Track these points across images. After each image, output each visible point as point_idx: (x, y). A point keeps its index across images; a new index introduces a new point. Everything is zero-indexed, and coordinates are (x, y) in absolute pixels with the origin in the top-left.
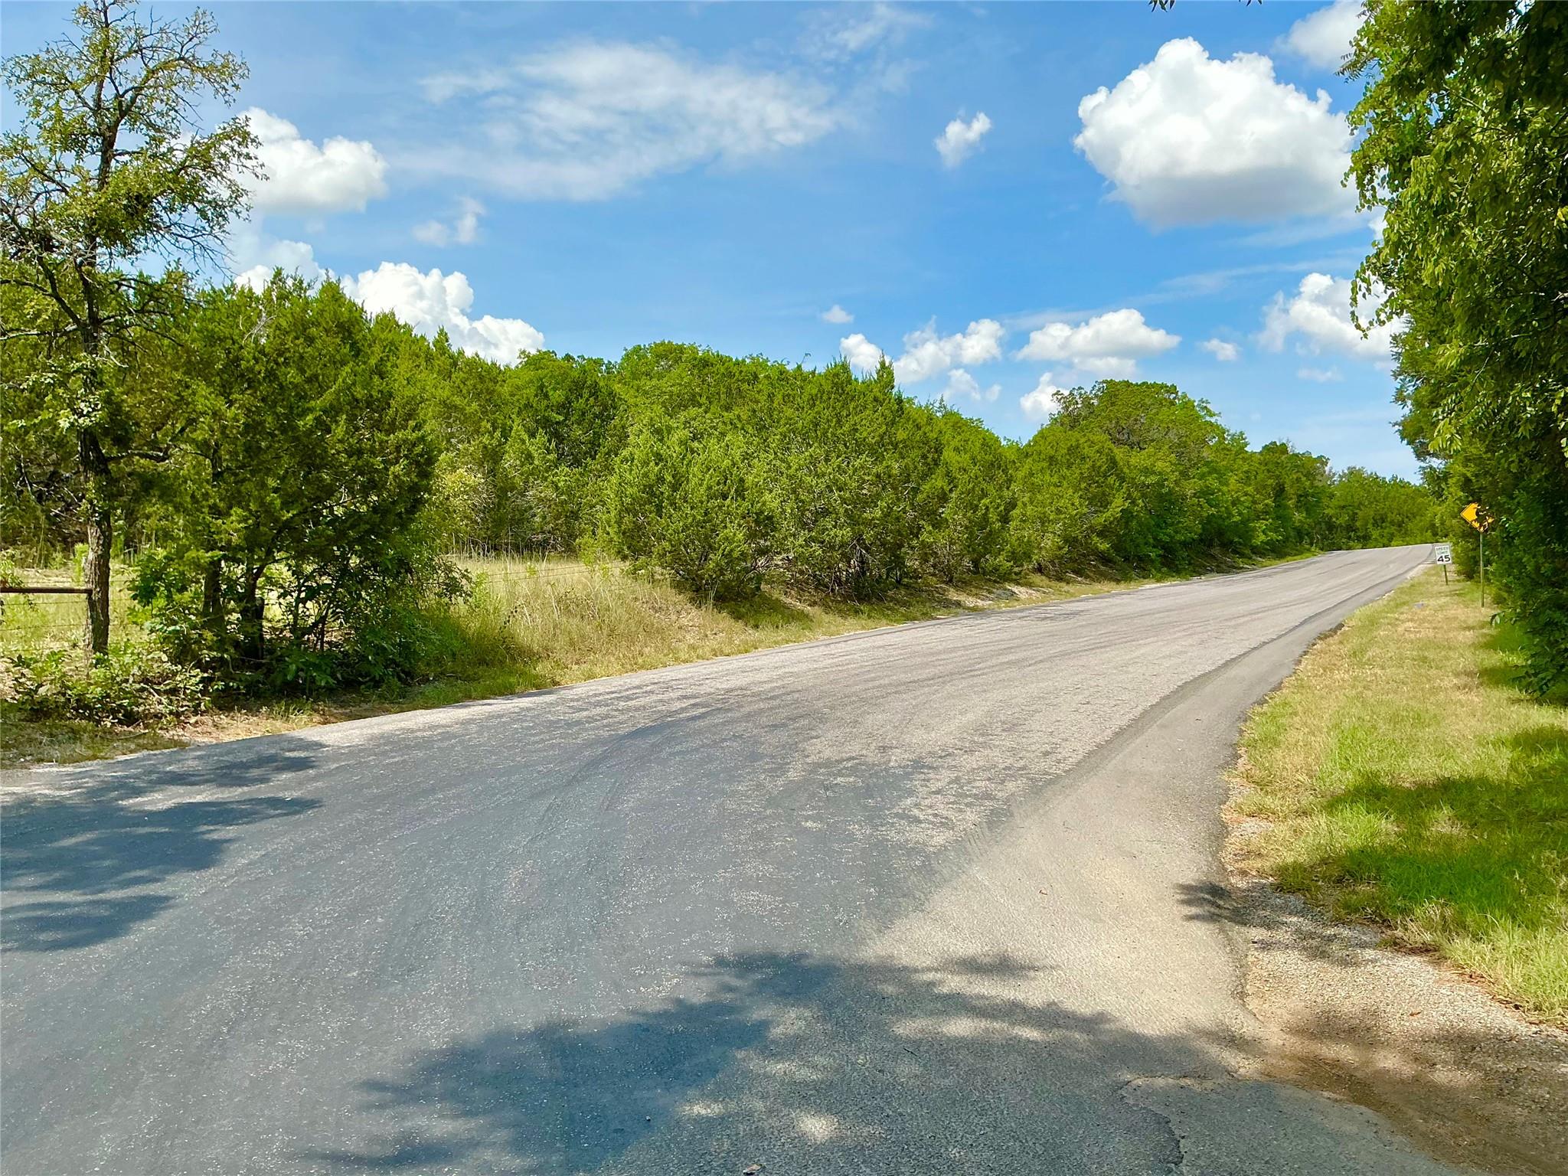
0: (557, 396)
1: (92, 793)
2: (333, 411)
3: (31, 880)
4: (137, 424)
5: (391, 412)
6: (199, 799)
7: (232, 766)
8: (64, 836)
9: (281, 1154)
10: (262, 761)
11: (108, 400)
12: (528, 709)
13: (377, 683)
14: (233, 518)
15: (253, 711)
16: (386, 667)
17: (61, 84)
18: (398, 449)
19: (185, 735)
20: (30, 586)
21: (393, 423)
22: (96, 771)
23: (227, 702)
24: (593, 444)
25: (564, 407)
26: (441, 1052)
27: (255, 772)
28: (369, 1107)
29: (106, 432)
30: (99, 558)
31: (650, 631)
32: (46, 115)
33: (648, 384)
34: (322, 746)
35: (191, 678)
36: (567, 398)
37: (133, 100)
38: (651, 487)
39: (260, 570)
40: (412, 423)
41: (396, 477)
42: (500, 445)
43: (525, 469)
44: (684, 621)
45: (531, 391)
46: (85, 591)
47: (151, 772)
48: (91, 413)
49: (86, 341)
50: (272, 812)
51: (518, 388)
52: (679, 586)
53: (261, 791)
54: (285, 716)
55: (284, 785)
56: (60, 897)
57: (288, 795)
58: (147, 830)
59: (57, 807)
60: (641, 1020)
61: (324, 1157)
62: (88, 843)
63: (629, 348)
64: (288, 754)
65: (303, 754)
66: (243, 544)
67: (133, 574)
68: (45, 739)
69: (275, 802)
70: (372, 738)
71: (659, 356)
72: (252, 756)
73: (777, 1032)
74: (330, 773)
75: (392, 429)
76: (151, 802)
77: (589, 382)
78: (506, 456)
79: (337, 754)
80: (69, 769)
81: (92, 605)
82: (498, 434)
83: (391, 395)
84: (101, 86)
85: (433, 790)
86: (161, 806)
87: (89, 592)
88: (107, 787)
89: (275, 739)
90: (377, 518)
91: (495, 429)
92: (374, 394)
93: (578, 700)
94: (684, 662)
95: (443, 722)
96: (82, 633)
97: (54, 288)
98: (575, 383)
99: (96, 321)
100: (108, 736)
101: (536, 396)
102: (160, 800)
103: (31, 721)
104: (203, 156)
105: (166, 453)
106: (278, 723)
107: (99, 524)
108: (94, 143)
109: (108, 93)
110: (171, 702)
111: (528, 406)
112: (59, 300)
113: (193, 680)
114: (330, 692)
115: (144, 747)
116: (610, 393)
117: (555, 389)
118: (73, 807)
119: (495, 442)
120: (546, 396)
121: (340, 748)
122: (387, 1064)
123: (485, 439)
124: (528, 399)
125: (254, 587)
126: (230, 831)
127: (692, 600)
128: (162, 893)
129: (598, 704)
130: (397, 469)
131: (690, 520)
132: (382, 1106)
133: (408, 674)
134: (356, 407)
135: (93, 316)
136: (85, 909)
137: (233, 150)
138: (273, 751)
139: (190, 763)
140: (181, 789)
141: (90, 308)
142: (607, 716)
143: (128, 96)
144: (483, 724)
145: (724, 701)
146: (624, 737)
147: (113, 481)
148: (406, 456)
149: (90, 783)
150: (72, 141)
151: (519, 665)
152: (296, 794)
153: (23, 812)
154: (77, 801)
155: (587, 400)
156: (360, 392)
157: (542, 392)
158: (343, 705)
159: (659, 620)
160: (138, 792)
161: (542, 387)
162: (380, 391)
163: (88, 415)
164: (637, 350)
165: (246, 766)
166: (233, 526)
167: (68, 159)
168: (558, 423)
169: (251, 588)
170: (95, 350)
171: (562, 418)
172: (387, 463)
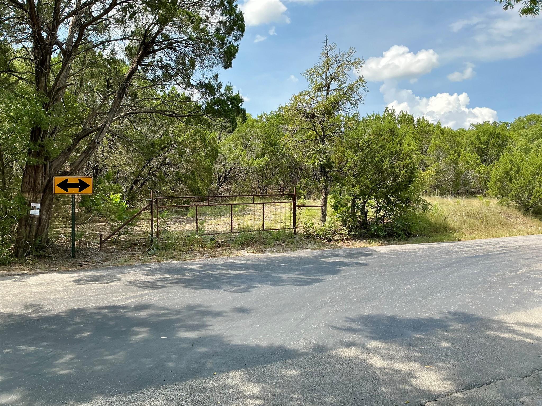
0: (484, 139)
1: (316, 256)
2: (385, 156)
3: (297, 273)
4: (334, 163)
5: (402, 155)
6: (339, 260)
7: (351, 254)
8: (306, 265)
9: (324, 324)
10: (358, 253)
11: (326, 157)
12: (443, 247)
13: (399, 235)
14: (357, 187)
15: (361, 240)
16: (402, 231)
17: (318, 74)
18: (404, 166)
19: (342, 245)
20: (308, 205)
21: (403, 158)
22: (319, 252)
23: (355, 238)
24: (497, 155)
25: (487, 143)
26: (366, 316)
27: (355, 256)
28: (345, 321)
29: (326, 165)
30: (324, 198)
31: (503, 224)
32: (313, 84)
33: (522, 131)
34: (376, 251)
35: (345, 231)
36: (488, 139)
37: (335, 75)
38: (508, 172)
39: (366, 201)
40: (408, 158)
41: (403, 174)
42: (457, 159)
43: (466, 166)
44: (519, 221)
45: (474, 138)
46: (321, 207)
47: (331, 253)
48: (322, 160)
49: (322, 142)
50: (355, 265)
51: (469, 137)
52: (519, 208)
53: (355, 260)
54: (370, 243)
55: (361, 260)
56: (301, 277)
57: (361, 262)
58: (325, 266)
59: (307, 258)
60: (417, 319)
61: (332, 326)
62: (312, 267)
63: (517, 118)
64: (366, 252)
65: (369, 253)
66: (360, 194)
67: (333, 202)
68: (309, 244)
69: (357, 263)
70: (391, 250)
71: (529, 120)
72: (357, 252)
73: (451, 328)
74: (374, 258)
75: (403, 159)
76: (328, 260)
77: (497, 133)
78: (459, 162)
79: (379, 254)
80: (313, 251)
81: (322, 210)
82: (456, 155)
83: (403, 150)
84: (327, 73)
85: (399, 265)
86: (330, 261)
87: (322, 207)
88: (320, 256)
89: (365, 249)
90: (397, 187)
91: (455, 153)
92: (398, 150)
93: (462, 245)
94: (513, 236)
95: (414, 248)
96: (320, 217)
97: (315, 129)
98: (491, 134)
99: (324, 136)
100: (323, 244)
101: (476, 139)
102: (330, 260)
103: (307, 239)
104: (351, 88)
105: (342, 170)
106: (368, 245)
107: (324, 189)
108: (325, 89)
109: (328, 74)
110: (340, 237)
111: (472, 143)
112: (316, 132)
113: (346, 231)
114: (385, 238)
115: (331, 247)
116: (505, 136)
117: (483, 136)
118: (311, 259)
119: (455, 158)
120: (480, 139)
121: (380, 252)
122: (353, 315)
123: (451, 157)
124: (472, 141)
125: (365, 206)
126: (344, 268)
127: (524, 214)
128: (322, 278)
129: (468, 247)
130: (403, 172)
131: (522, 184)
132: (348, 321)
133: (409, 233)
134: (392, 154)
135: (324, 135)
136: (305, 279)
137: (360, 85)
138: (362, 251)
139: (341, 252)
140: (336, 258)
141: (323, 133)
142: (468, 251)
143: (333, 74)
144: (425, 250)
145: (515, 249)
146: (470, 257)
147: (327, 178)
148: (406, 168)
149: (316, 254)
150: (320, 89)
151: (448, 233)
152: (363, 262)
153: (299, 259)
154: (312, 258)
155: (496, 139)
156: (394, 150)
157: (478, 138)
158: (388, 241)
159: (508, 221)
160: (326, 257)
161: (478, 136)
162: (400, 149)
163: (322, 161)
164: (520, 118)
165: (353, 254)
166: (357, 189)
167: (319, 93)
168: (484, 148)
169: (364, 206)
170: (324, 144)
171: (485, 147)
172: (401, 170)
